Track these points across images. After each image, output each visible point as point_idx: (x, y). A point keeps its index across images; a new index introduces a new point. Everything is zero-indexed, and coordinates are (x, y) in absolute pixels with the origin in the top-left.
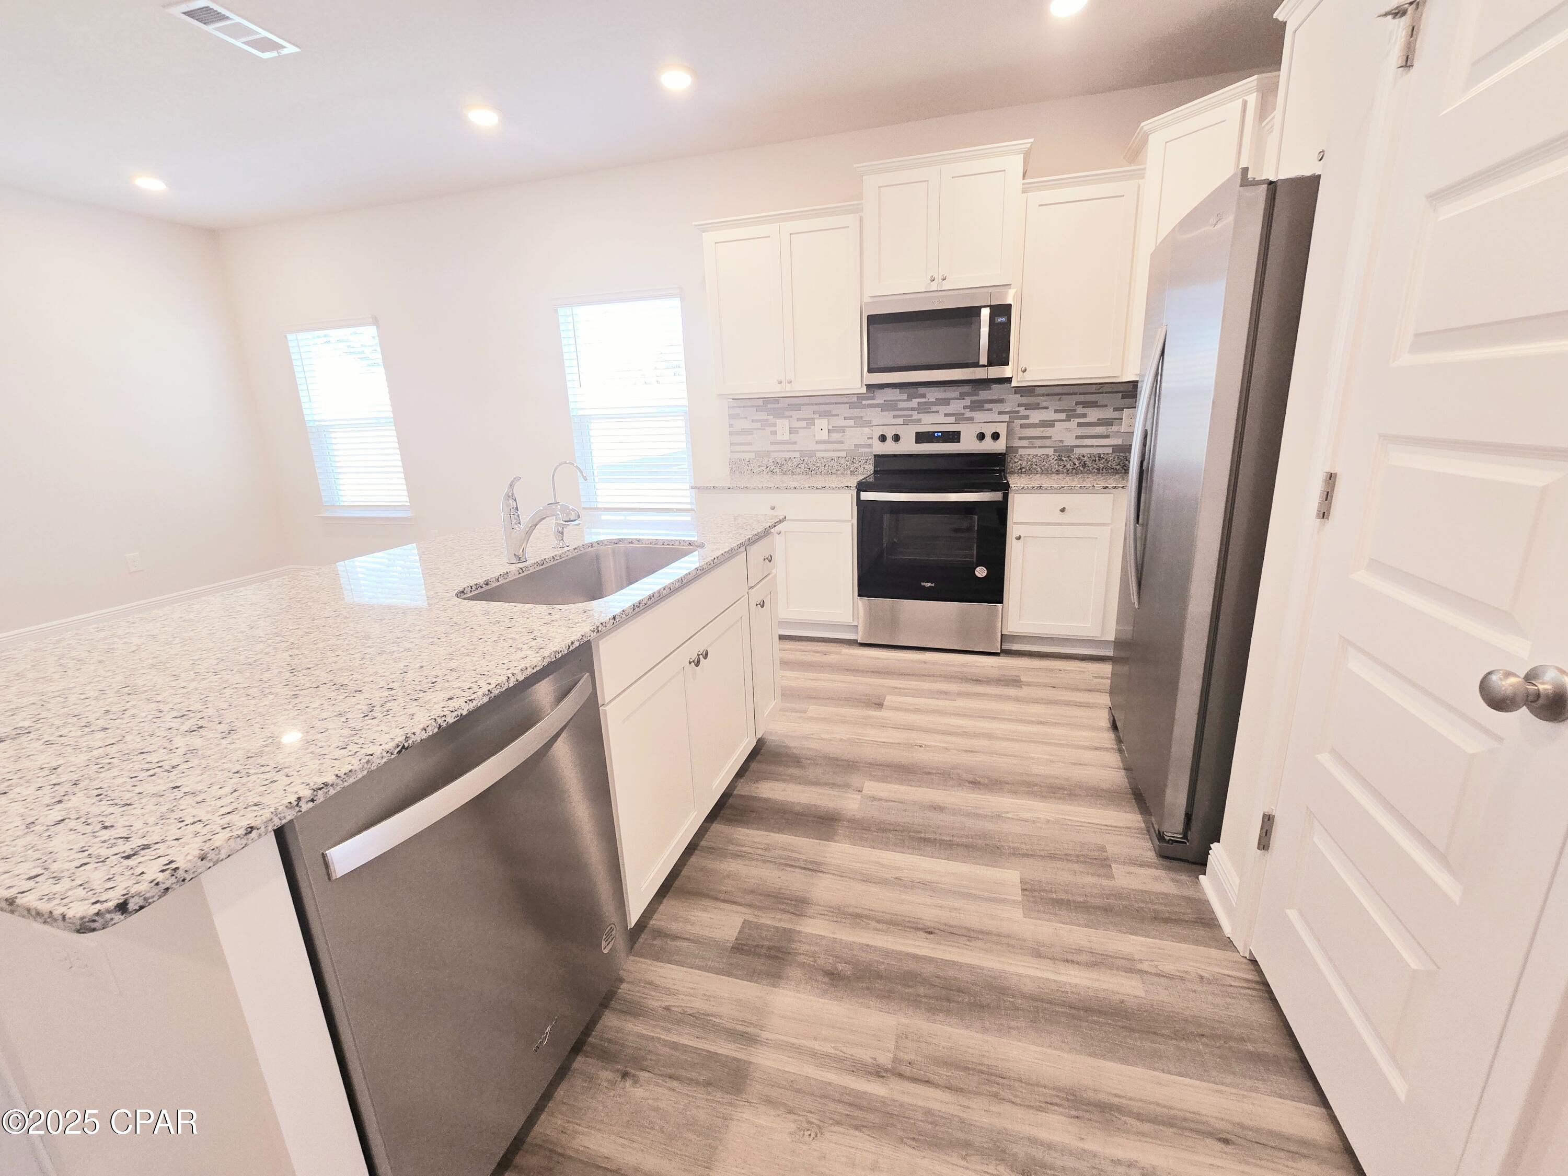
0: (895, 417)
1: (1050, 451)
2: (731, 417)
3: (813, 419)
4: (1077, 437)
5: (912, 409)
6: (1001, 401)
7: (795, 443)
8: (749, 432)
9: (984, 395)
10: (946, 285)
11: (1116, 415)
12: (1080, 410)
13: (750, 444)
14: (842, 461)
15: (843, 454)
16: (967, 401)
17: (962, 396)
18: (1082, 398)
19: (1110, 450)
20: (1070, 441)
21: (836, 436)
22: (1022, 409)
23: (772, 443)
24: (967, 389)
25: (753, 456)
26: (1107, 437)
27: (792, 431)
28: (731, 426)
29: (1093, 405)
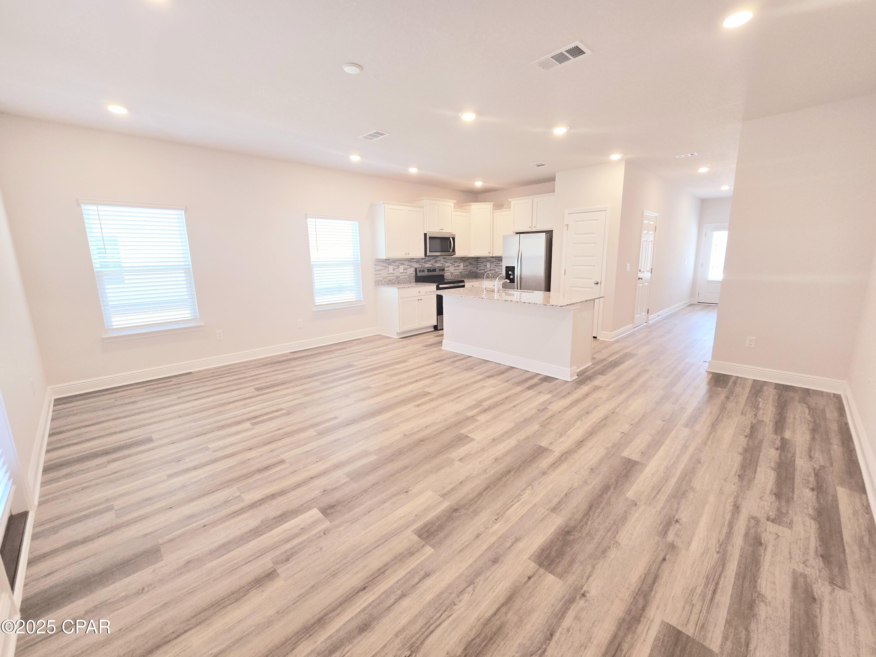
0: (419, 265)
1: (449, 274)
2: (375, 265)
3: (399, 266)
4: (454, 270)
5: (423, 263)
6: (440, 261)
7: (394, 273)
8: (380, 270)
9: (437, 259)
10: (443, 231)
11: (459, 264)
12: (454, 263)
13: (381, 274)
14: (407, 279)
15: (407, 277)
16: (434, 261)
17: (433, 259)
18: (454, 260)
19: (459, 273)
20: (453, 271)
21: (405, 271)
22: (444, 263)
23: (388, 274)
24: (434, 257)
25: (382, 278)
26: (458, 270)
27: (394, 270)
28: (375, 268)
29: (455, 262)
